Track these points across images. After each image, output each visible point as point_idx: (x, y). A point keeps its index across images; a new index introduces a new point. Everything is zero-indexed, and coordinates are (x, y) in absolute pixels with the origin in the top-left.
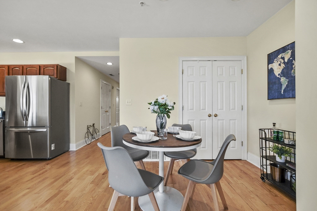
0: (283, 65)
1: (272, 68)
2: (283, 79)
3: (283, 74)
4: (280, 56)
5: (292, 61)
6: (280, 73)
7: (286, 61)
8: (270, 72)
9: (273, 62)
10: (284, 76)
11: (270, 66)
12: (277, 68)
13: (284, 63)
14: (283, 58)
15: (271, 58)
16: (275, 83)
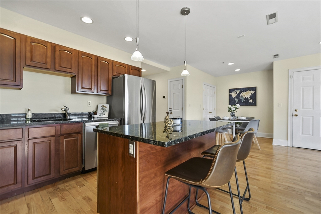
0: (236, 95)
1: (231, 95)
2: (236, 99)
3: (236, 97)
4: (235, 91)
5: (240, 94)
6: (235, 96)
7: (238, 93)
8: (230, 96)
9: (232, 92)
10: (237, 98)
11: (230, 94)
12: (234, 95)
13: (237, 94)
14: (236, 92)
15: (231, 91)
16: (233, 100)
